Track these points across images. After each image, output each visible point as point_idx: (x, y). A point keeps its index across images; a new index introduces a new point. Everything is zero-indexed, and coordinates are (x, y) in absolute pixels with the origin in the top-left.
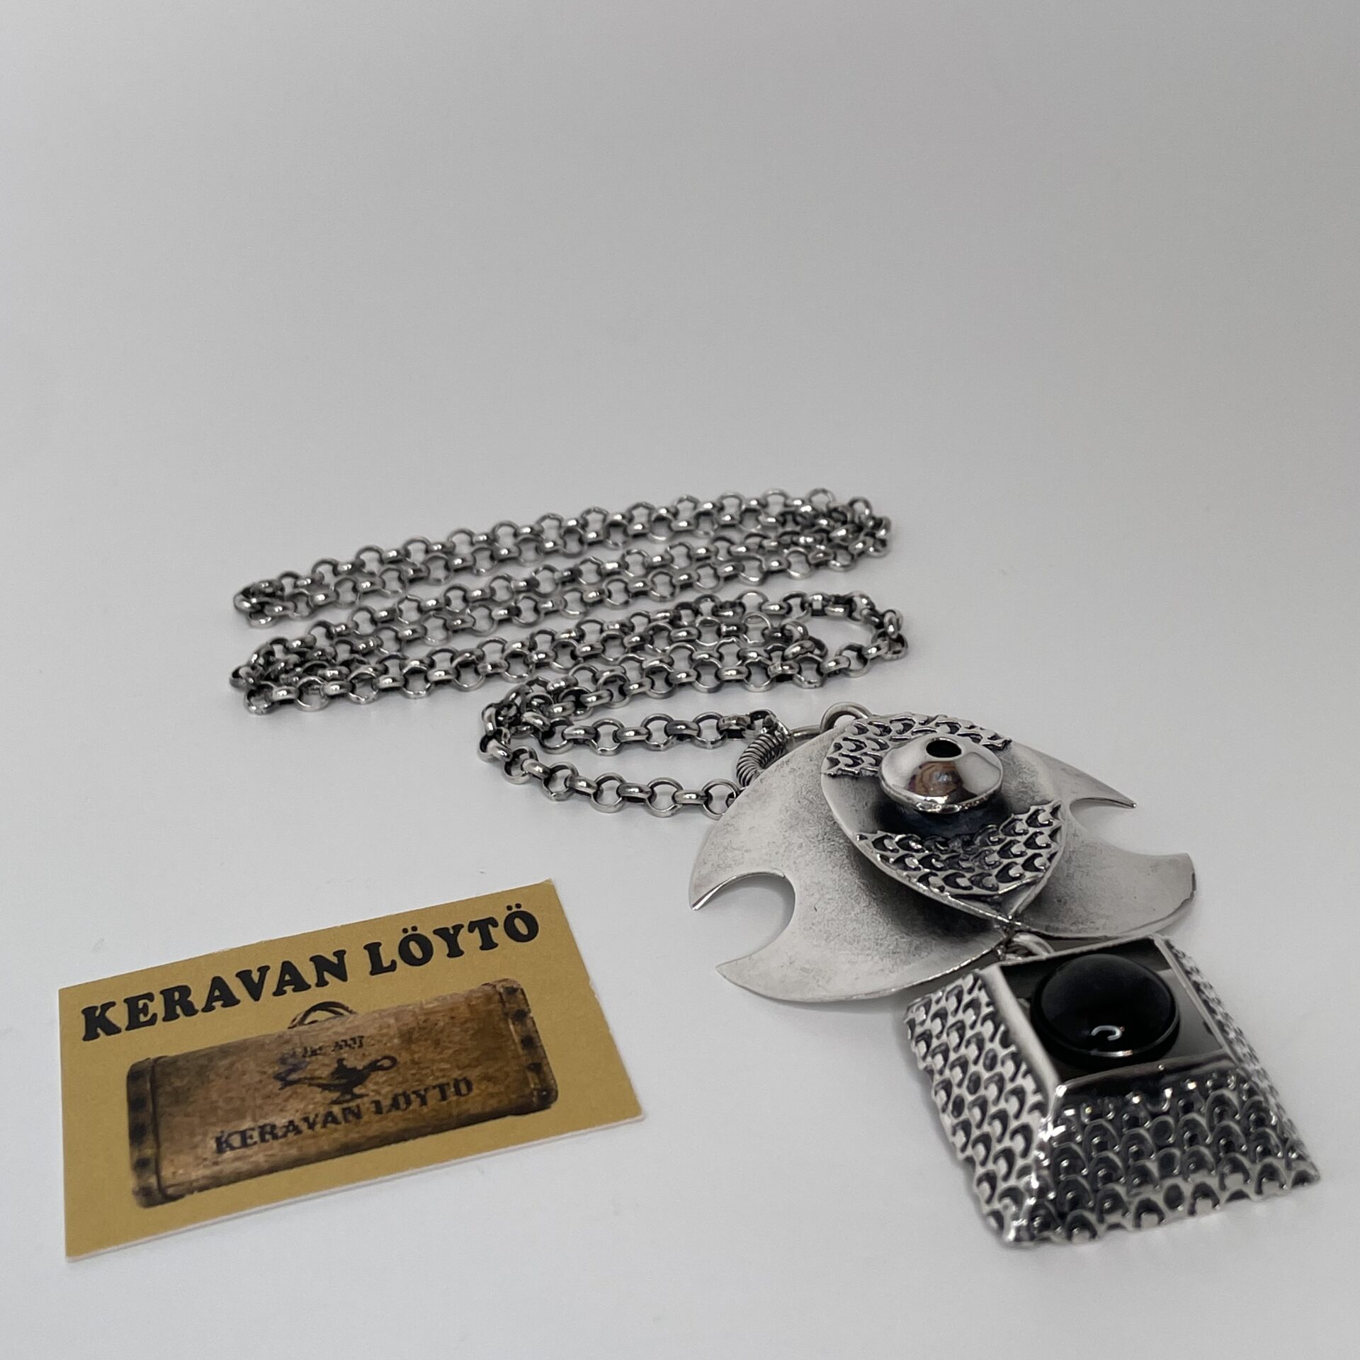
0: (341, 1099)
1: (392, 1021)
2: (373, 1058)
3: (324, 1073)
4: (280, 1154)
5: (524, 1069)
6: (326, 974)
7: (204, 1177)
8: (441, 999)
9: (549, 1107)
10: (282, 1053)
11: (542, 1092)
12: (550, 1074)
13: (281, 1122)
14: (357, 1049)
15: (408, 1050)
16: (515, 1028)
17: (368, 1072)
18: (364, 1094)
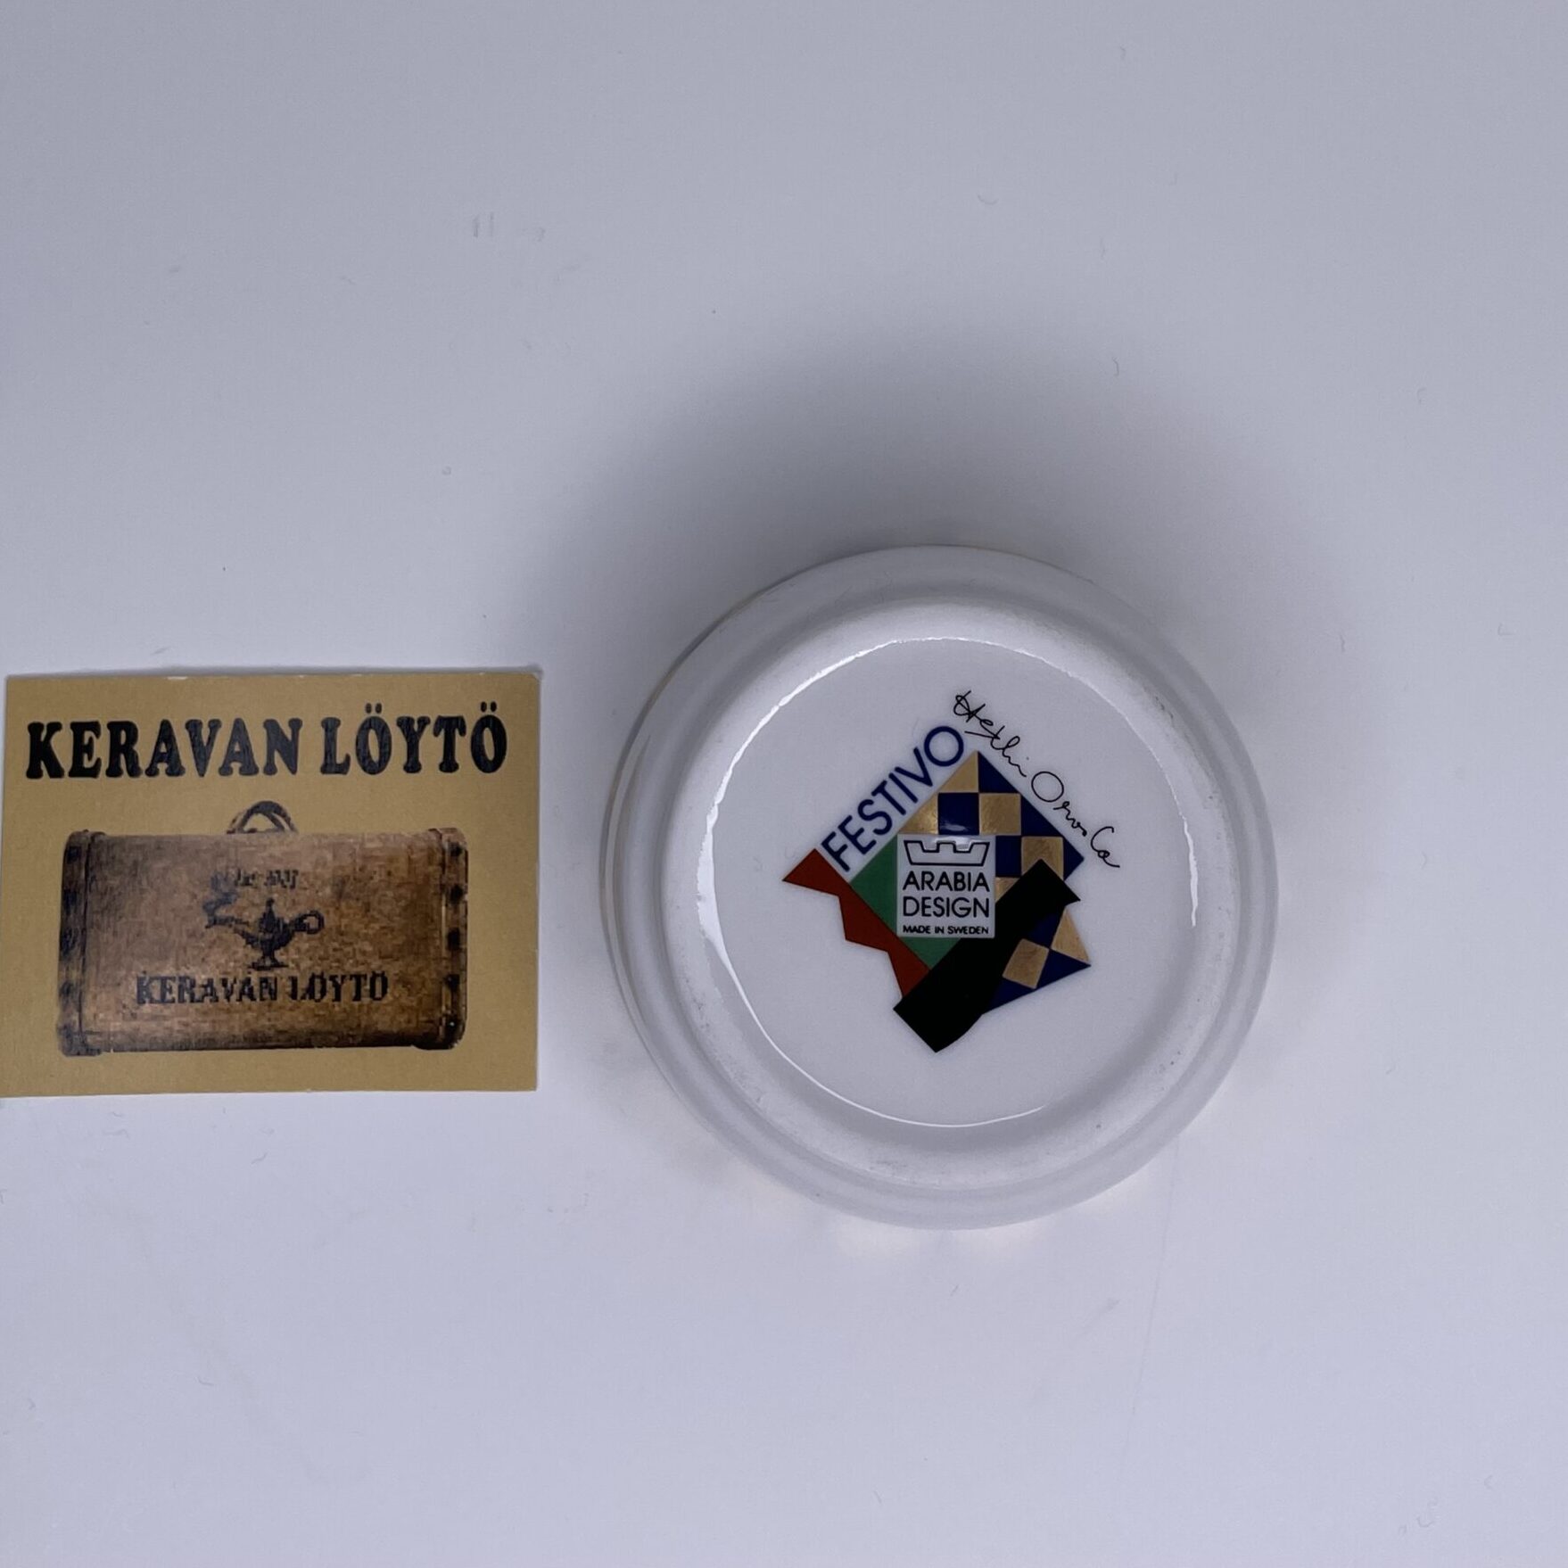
0: (261, 964)
1: (329, 857)
2: (302, 909)
3: (253, 915)
4: (194, 1025)
5: (441, 980)
6: (277, 755)
7: (122, 1032)
8: (383, 838)
9: (452, 1047)
10: (216, 870)
11: (452, 1021)
12: (464, 997)
13: (201, 979)
14: (289, 890)
15: (337, 909)
16: (447, 913)
17: (293, 931)
18: (285, 963)
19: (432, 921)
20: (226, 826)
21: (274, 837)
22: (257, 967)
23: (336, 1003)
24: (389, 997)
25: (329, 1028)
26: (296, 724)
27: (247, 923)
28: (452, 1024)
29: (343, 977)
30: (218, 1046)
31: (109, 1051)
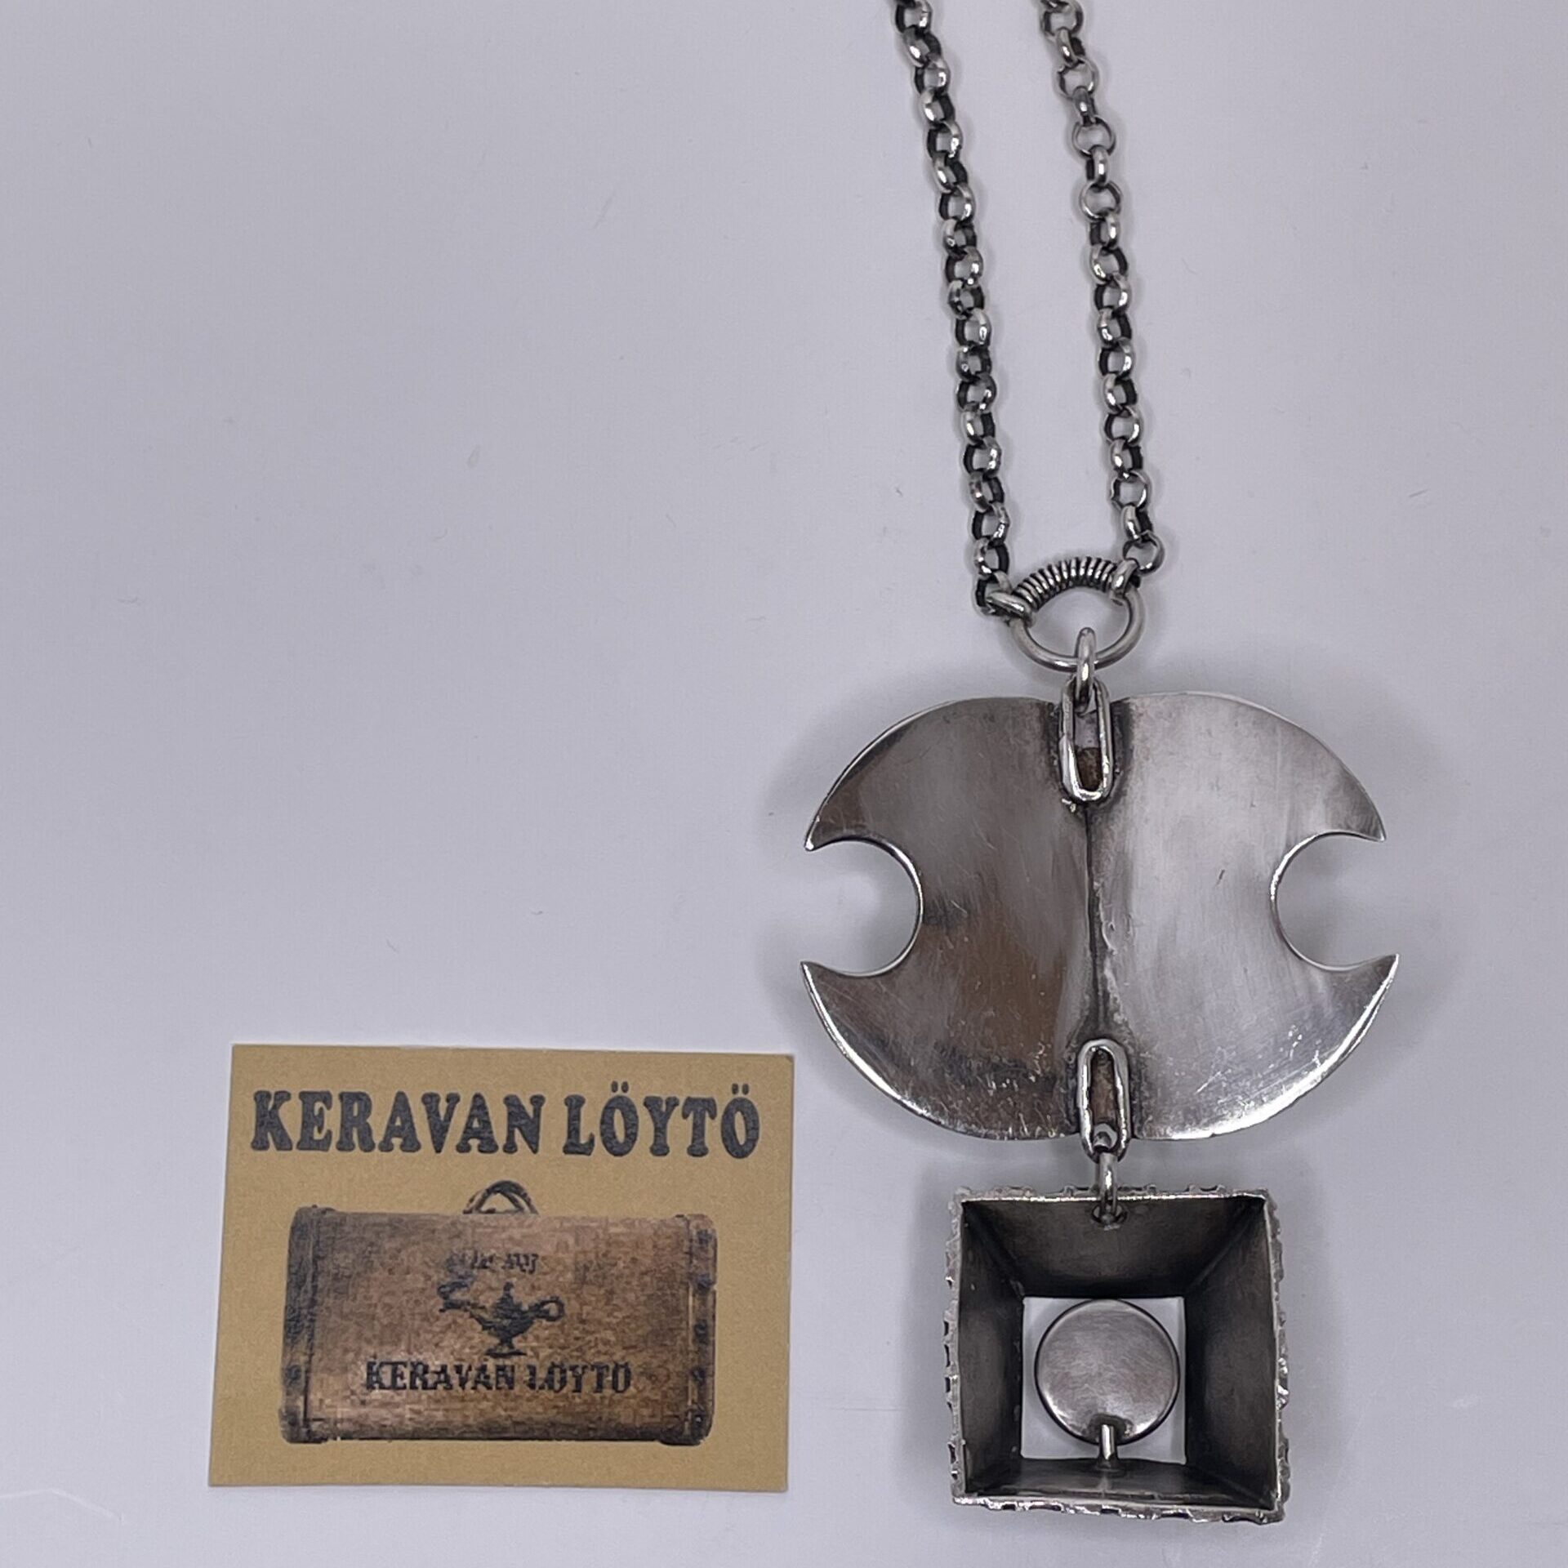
0: (498, 1351)
1: (571, 1241)
2: (540, 1295)
3: (489, 1300)
4: (426, 1413)
5: (687, 1373)
6: (517, 1132)
7: (349, 1420)
8: (629, 1223)
9: (698, 1444)
10: (452, 1252)
11: (697, 1416)
12: (711, 1391)
13: (434, 1364)
14: (527, 1275)
15: (578, 1296)
16: (694, 1301)
17: (533, 1318)
18: (522, 1351)
19: (679, 1312)
20: (464, 1207)
21: (512, 1218)
22: (491, 1353)
23: (576, 1394)
24: (632, 1389)
25: (569, 1420)
26: (537, 1101)
27: (483, 1308)
28: (699, 1419)
29: (584, 1368)
30: (450, 1436)
31: (335, 1439)
